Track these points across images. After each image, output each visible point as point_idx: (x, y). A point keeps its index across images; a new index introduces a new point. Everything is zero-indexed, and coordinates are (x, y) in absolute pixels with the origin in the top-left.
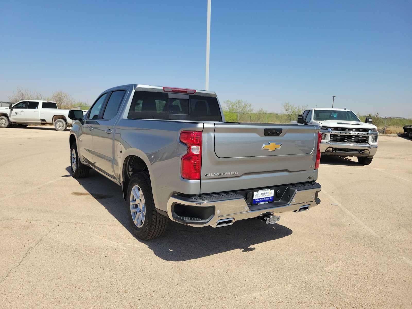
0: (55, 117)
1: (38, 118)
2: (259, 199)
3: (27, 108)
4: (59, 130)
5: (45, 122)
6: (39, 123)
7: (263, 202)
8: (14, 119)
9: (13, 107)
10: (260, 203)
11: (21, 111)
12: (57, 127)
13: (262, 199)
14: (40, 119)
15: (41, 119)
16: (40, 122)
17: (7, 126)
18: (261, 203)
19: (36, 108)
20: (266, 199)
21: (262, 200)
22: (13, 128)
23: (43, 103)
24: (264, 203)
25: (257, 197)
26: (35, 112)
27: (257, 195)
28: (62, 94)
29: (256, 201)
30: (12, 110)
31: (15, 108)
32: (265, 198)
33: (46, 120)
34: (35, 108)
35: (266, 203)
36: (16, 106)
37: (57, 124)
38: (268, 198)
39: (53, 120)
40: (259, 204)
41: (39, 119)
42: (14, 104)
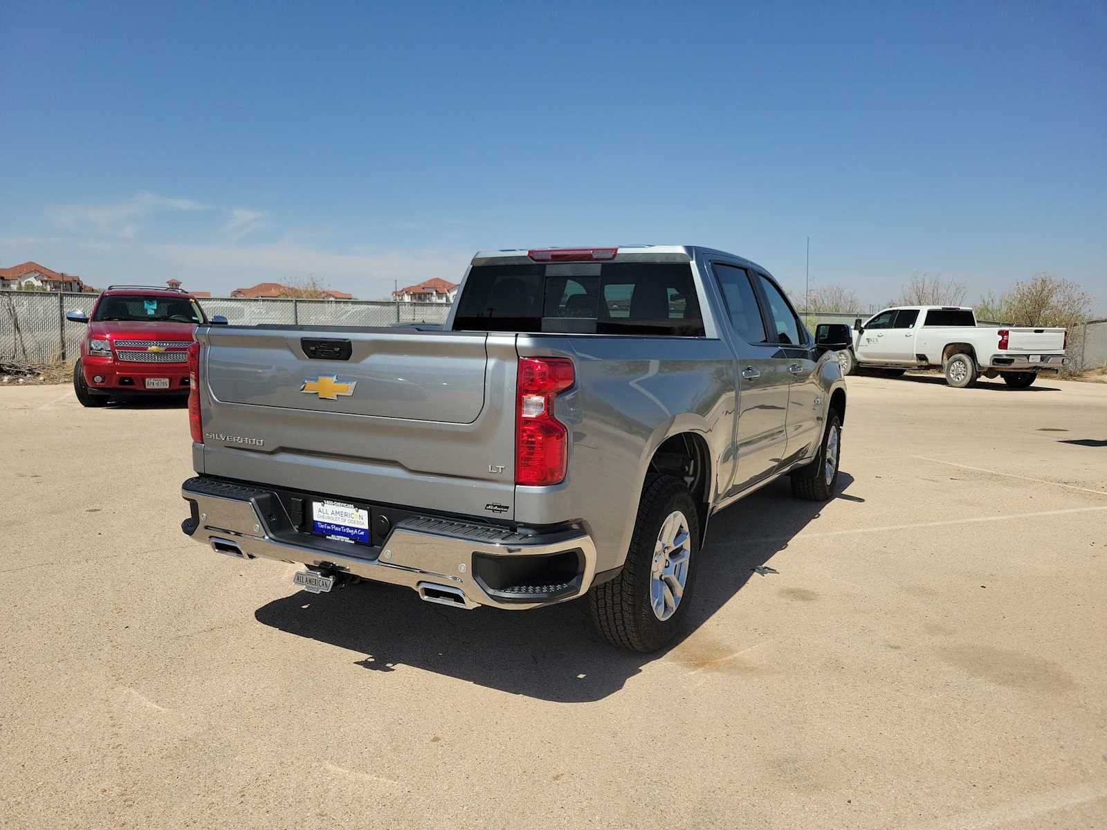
0: (949, 347)
1: (909, 352)
2: (329, 524)
3: (892, 328)
4: (953, 385)
5: (924, 363)
6: (913, 365)
7: (340, 537)
8: (866, 355)
9: (866, 327)
10: (330, 536)
11: (879, 336)
12: (952, 376)
13: (337, 526)
14: (915, 353)
15: (917, 355)
16: (915, 361)
17: (851, 370)
18: (333, 537)
19: (911, 326)
20: (348, 531)
21: (337, 529)
22: (862, 376)
23: (930, 313)
24: (342, 538)
25: (323, 517)
26: (906, 336)
27: (323, 512)
28: (1048, 283)
29: (322, 526)
30: (861, 332)
31: (869, 328)
32: (346, 527)
33: (929, 358)
34: (908, 327)
35: (347, 540)
36: (872, 324)
37: (952, 368)
38: (354, 529)
39: (945, 357)
40: (328, 537)
41: (913, 354)
42: (870, 317)
